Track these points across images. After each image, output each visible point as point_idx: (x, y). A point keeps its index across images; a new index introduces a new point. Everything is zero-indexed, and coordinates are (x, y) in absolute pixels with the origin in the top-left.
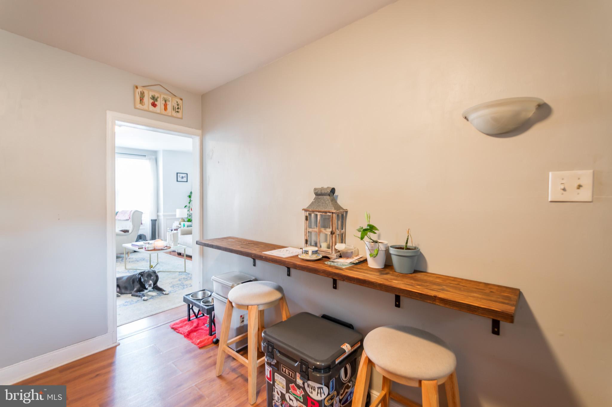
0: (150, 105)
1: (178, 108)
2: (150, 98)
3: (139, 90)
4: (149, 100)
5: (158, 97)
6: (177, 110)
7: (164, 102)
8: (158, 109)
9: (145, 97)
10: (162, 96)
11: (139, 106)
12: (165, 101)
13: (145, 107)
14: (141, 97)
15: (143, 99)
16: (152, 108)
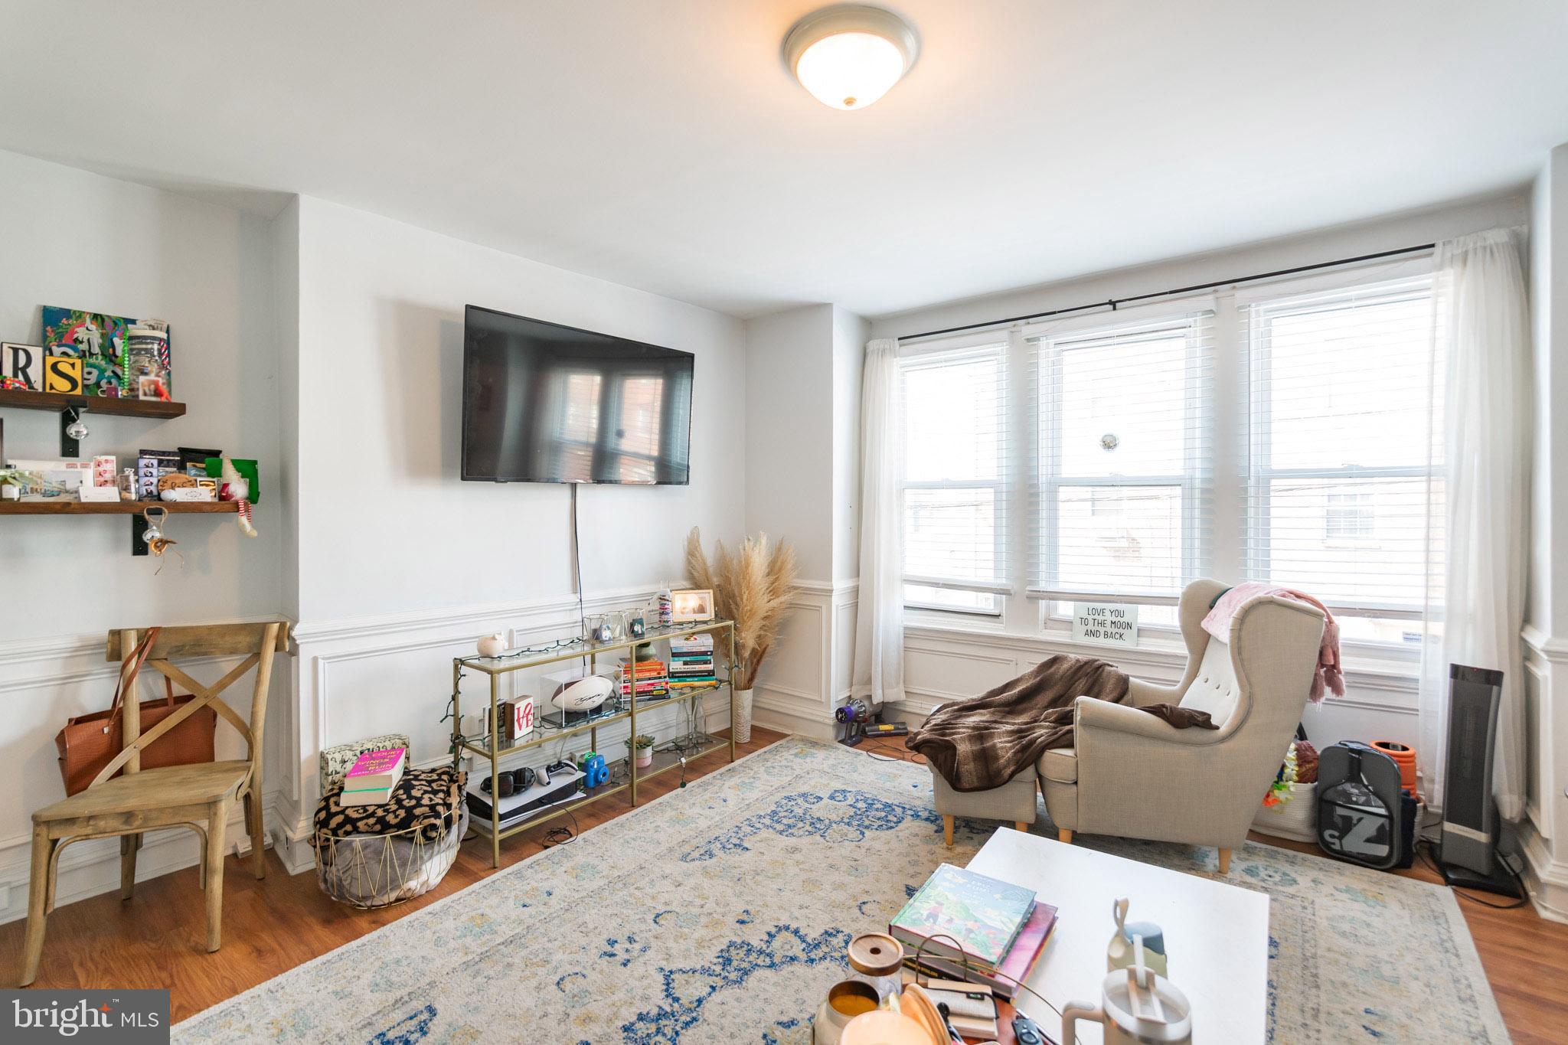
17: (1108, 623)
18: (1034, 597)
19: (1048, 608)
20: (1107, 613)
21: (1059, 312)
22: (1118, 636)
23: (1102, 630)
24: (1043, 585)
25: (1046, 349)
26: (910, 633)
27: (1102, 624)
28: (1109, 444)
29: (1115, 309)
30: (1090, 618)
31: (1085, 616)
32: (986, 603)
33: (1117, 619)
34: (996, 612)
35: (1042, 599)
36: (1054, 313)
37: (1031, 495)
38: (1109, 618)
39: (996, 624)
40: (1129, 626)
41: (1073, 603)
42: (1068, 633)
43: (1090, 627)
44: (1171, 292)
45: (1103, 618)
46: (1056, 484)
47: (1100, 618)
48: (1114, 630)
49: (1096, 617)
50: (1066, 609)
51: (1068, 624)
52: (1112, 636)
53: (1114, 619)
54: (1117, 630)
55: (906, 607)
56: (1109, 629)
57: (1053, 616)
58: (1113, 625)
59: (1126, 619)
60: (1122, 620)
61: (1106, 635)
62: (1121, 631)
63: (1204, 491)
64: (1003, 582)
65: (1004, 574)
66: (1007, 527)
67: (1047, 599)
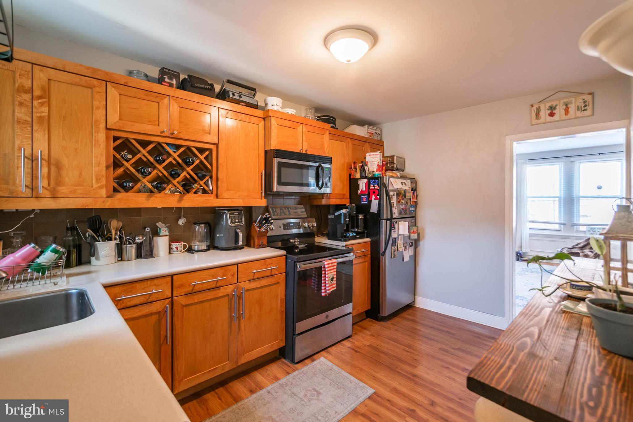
0: (547, 116)
1: (585, 106)
2: (546, 110)
3: (535, 108)
4: (545, 112)
5: (556, 105)
6: (583, 109)
7: (564, 107)
8: (556, 117)
9: (541, 111)
10: (562, 102)
11: (535, 121)
12: (566, 105)
13: (542, 120)
14: (537, 113)
15: (539, 114)
16: (549, 119)
18: (573, 225)
19: (577, 228)
23: (595, 233)
24: (575, 222)
25: (577, 164)
26: (531, 235)
28: (599, 188)
29: (600, 155)
30: (591, 230)
31: (589, 229)
32: (557, 227)
34: (559, 229)
35: (575, 225)
37: (572, 200)
38: (597, 230)
39: (560, 232)
41: (585, 226)
42: (585, 234)
46: (579, 198)
47: (594, 230)
50: (582, 228)
51: (584, 232)
55: (530, 229)
56: (597, 233)
57: (579, 230)
58: (599, 232)
64: (562, 221)
65: (562, 219)
66: (563, 208)
67: (577, 225)
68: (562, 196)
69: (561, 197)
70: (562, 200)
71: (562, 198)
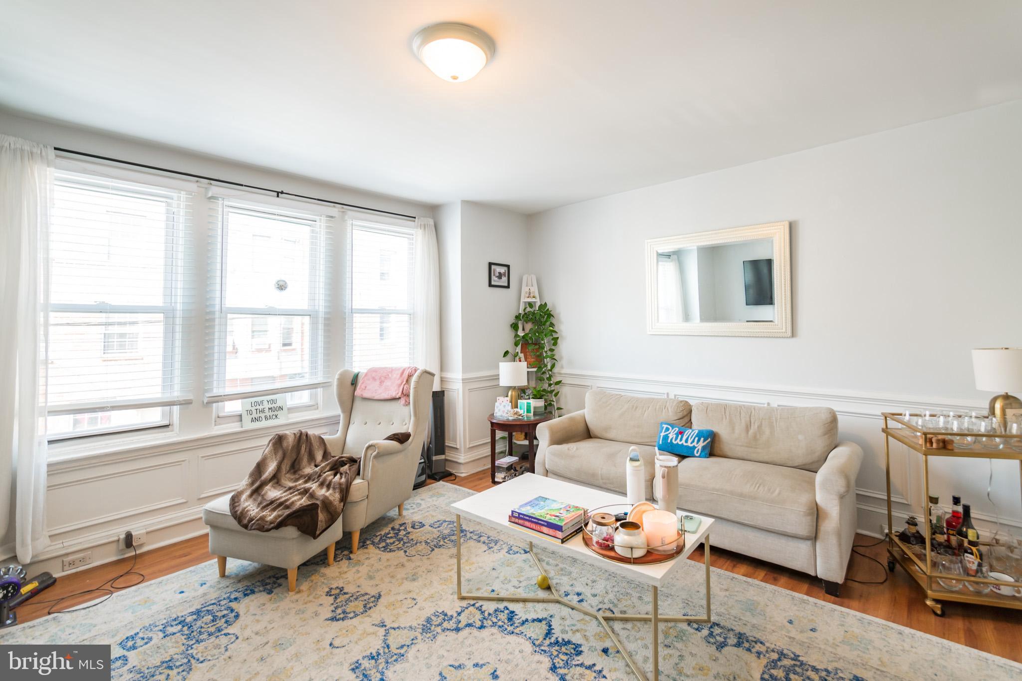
17: (267, 410)
18: (209, 402)
19: (219, 408)
20: (265, 403)
21: (245, 186)
22: (274, 417)
23: (263, 415)
24: (217, 391)
27: (263, 411)
28: (282, 287)
29: (278, 196)
30: (253, 409)
31: (249, 408)
32: (154, 416)
33: (272, 406)
34: (166, 422)
36: (242, 185)
37: (207, 320)
38: (266, 406)
39: (167, 433)
40: (281, 408)
41: (240, 400)
42: (237, 423)
43: (254, 415)
44: (318, 200)
45: (262, 407)
48: (271, 413)
49: (258, 407)
50: (233, 407)
51: (236, 417)
52: (270, 418)
53: (270, 406)
54: (273, 413)
56: (268, 414)
57: (221, 414)
58: (270, 411)
59: (279, 404)
60: (275, 405)
61: (266, 418)
62: (276, 413)
63: (325, 319)
64: (176, 393)
65: (177, 387)
66: (182, 347)
67: (217, 402)
68: (179, 307)
69: (174, 310)
70: (178, 321)
71: (179, 314)
